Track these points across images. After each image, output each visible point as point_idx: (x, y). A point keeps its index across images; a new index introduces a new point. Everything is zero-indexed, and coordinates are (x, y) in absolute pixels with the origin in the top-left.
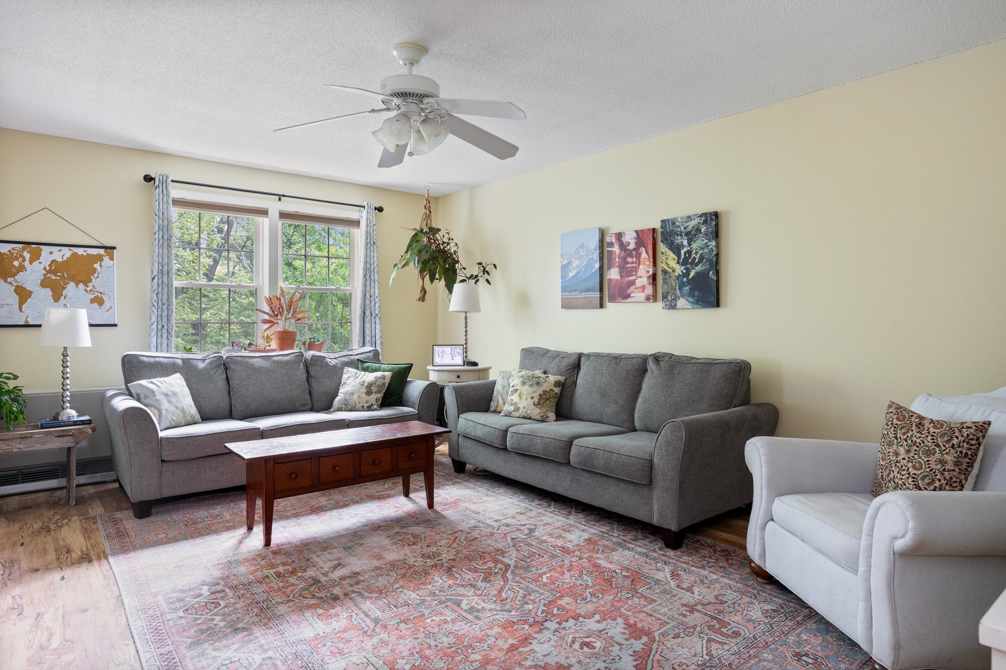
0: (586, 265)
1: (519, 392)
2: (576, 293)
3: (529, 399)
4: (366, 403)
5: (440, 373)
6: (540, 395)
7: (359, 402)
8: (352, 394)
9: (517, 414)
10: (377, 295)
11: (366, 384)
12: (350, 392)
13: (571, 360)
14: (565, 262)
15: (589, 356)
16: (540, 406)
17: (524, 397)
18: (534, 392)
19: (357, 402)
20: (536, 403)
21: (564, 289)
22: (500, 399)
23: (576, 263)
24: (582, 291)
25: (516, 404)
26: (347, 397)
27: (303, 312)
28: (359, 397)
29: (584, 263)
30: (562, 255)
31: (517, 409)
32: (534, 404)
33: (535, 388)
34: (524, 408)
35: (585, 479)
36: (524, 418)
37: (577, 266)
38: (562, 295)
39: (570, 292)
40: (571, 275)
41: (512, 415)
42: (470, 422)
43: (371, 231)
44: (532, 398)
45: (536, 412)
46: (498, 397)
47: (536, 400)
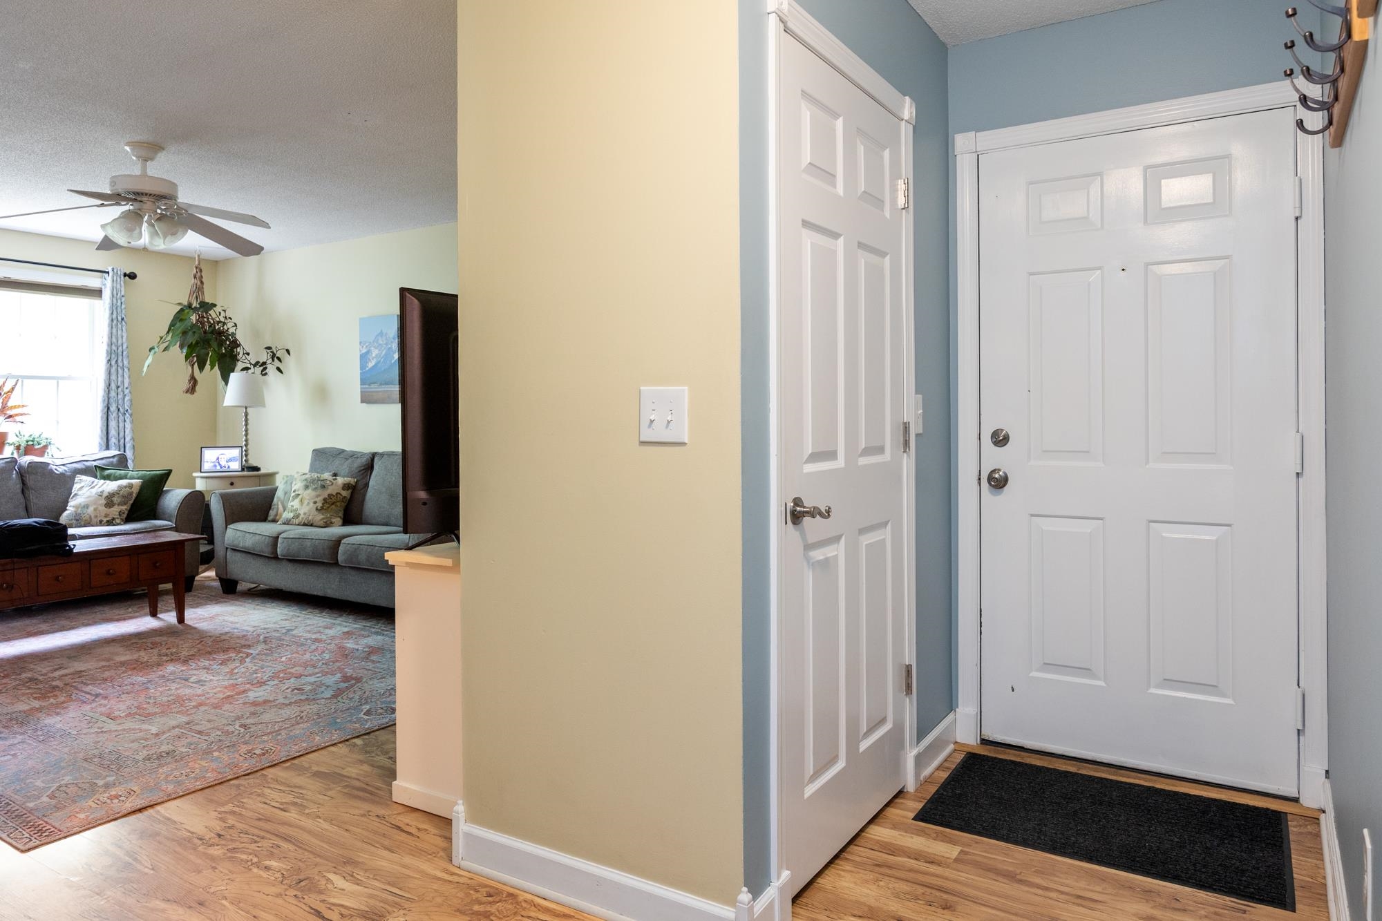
0: (386, 354)
1: (300, 497)
2: (375, 386)
3: (312, 504)
4: (106, 517)
5: (208, 480)
6: (325, 499)
7: (96, 517)
8: (87, 506)
9: (297, 521)
10: (126, 385)
11: (105, 494)
12: (83, 504)
13: (364, 460)
14: (364, 351)
15: (382, 455)
16: (324, 511)
17: (306, 502)
18: (317, 496)
19: (93, 517)
20: (319, 508)
21: (363, 382)
22: (280, 507)
23: (375, 352)
24: (381, 384)
25: (296, 510)
26: (79, 511)
27: (15, 407)
28: (95, 510)
29: (384, 353)
30: (361, 343)
31: (297, 516)
32: (317, 509)
33: (319, 492)
34: (305, 514)
35: (353, 577)
36: (305, 525)
37: (377, 355)
38: (361, 388)
39: (370, 385)
40: (370, 365)
41: (291, 522)
42: (238, 532)
43: (119, 304)
44: (315, 503)
45: (319, 518)
46: (278, 505)
47: (319, 505)
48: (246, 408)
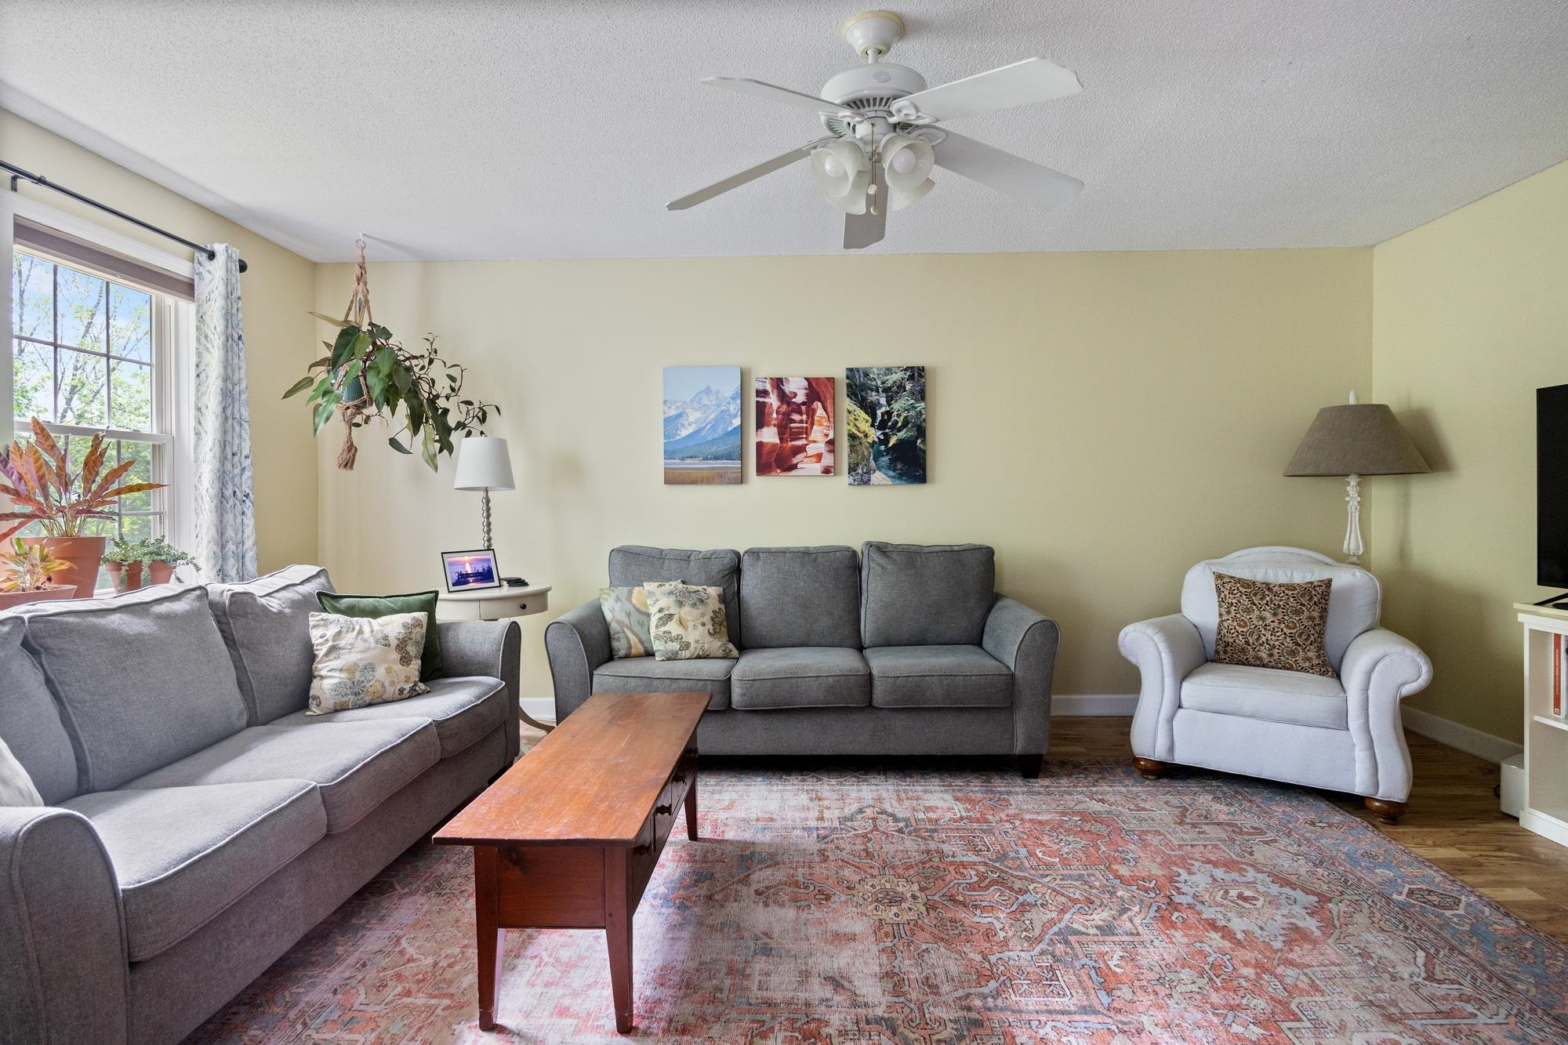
0: (716, 420)
1: (676, 618)
2: (695, 461)
3: (700, 628)
4: (406, 682)
6: (712, 619)
7: (393, 683)
8: (370, 667)
9: (686, 654)
11: (394, 643)
12: (361, 664)
13: (727, 561)
14: (673, 412)
15: (754, 553)
16: (717, 635)
17: (690, 625)
18: (703, 615)
19: (387, 684)
20: (711, 631)
21: (669, 454)
22: (630, 634)
23: (693, 416)
24: (706, 459)
25: (679, 638)
26: (358, 676)
28: (389, 671)
29: (712, 417)
30: (665, 402)
31: (687, 646)
32: (710, 634)
33: (701, 608)
34: (697, 642)
36: (699, 657)
37: (696, 421)
38: (665, 464)
39: (683, 459)
40: (684, 433)
41: (679, 656)
44: (704, 624)
45: (716, 645)
46: (624, 632)
47: (709, 626)
48: (487, 490)
